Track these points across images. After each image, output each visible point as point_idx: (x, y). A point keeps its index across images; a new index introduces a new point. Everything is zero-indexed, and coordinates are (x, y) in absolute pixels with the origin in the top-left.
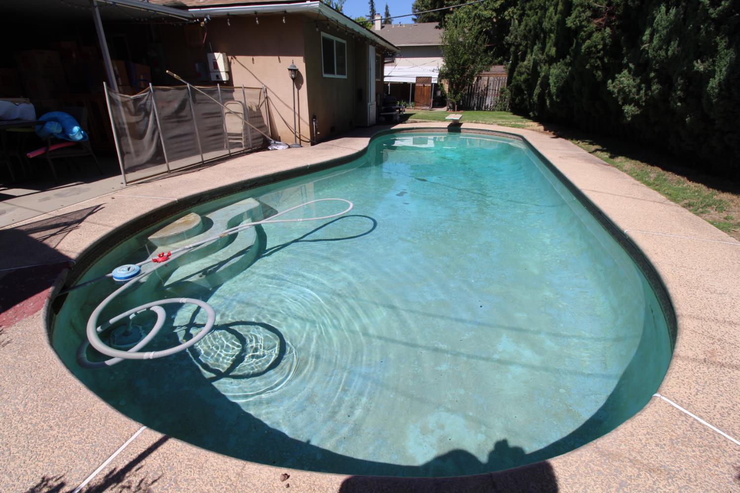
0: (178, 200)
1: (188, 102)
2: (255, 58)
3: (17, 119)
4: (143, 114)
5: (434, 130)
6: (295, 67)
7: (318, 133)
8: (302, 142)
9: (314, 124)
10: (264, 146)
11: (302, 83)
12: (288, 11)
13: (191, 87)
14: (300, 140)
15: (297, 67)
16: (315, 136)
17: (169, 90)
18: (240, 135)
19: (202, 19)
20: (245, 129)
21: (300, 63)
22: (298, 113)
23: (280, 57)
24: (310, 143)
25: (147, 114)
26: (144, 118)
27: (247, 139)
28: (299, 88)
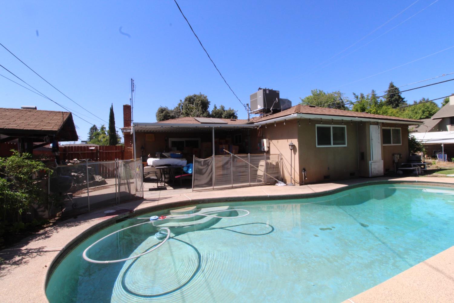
0: (192, 200)
1: (230, 161)
2: (279, 140)
3: (181, 165)
4: (206, 166)
5: (439, 184)
6: (293, 144)
7: (306, 179)
8: (295, 183)
9: (303, 173)
10: (274, 183)
11: (296, 152)
12: (287, 119)
13: (233, 156)
14: (295, 182)
15: (294, 144)
16: (303, 180)
17: (222, 157)
18: (262, 176)
19: (258, 127)
20: (264, 174)
21: (295, 142)
22: (294, 167)
23: (288, 140)
24: (299, 184)
25: (208, 166)
26: (207, 167)
27: (265, 179)
28: (295, 154)
